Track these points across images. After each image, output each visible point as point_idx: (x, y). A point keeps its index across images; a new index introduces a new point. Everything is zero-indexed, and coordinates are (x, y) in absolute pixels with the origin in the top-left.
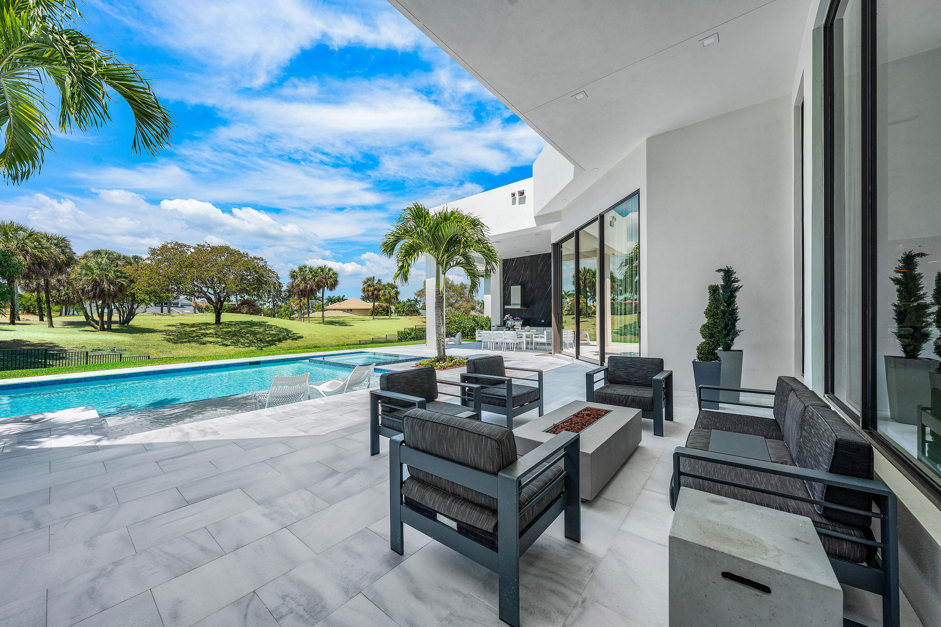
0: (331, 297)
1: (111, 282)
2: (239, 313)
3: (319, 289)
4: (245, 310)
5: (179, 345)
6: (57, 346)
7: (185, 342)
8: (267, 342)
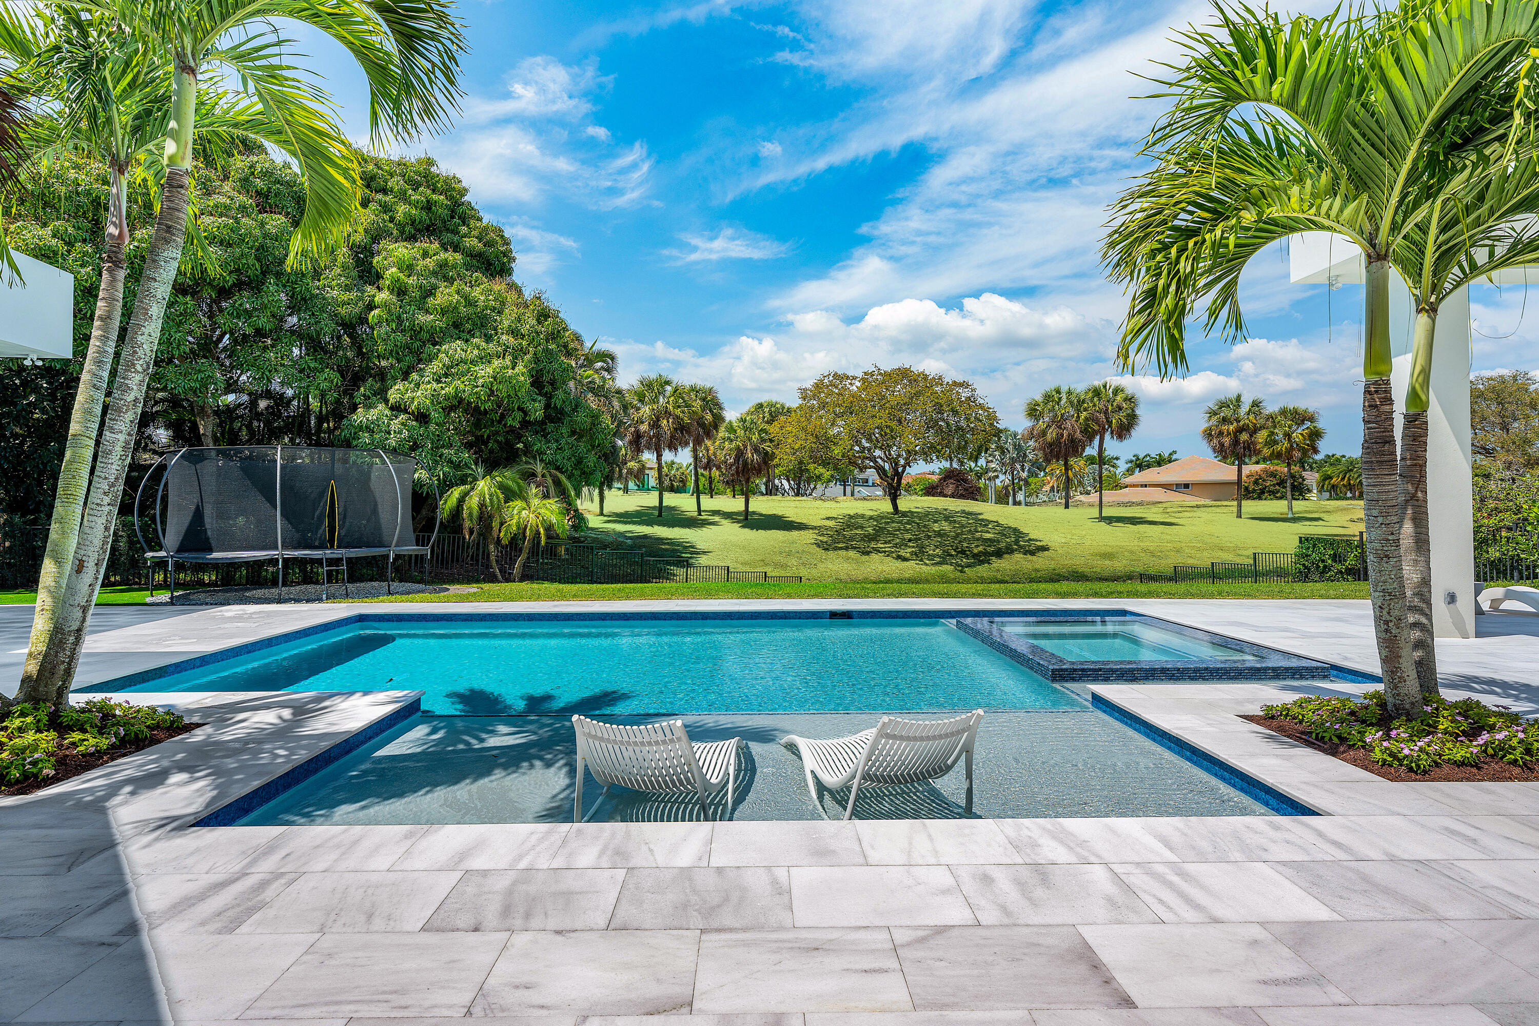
0: (1141, 457)
1: (756, 449)
2: (940, 496)
3: (1091, 439)
4: (950, 490)
5: (831, 553)
6: (693, 547)
7: (841, 548)
8: (975, 556)
